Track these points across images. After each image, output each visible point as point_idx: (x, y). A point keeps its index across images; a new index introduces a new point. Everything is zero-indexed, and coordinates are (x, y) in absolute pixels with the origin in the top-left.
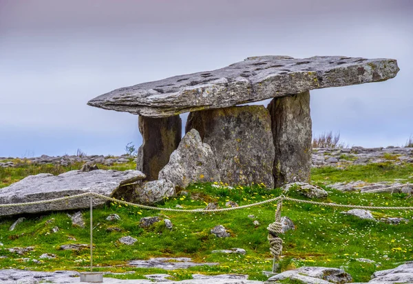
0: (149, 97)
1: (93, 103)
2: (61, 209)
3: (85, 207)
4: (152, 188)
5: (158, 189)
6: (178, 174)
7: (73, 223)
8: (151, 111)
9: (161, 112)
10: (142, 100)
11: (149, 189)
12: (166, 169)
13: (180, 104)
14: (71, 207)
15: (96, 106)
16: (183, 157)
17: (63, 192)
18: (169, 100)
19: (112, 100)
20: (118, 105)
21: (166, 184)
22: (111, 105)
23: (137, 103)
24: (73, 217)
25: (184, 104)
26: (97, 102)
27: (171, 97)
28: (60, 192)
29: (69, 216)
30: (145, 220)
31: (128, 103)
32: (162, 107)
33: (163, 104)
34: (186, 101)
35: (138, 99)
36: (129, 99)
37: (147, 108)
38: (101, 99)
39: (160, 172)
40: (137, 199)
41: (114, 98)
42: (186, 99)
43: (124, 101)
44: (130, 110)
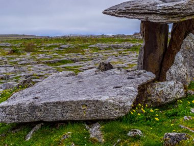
0: (158, 5)
1: (108, 12)
2: (78, 119)
3: (104, 118)
4: (163, 88)
5: (169, 90)
6: (182, 73)
7: (91, 136)
8: (159, 17)
9: (169, 18)
10: (151, 8)
11: (160, 89)
12: (173, 69)
13: (186, 11)
14: (89, 118)
15: (110, 14)
16: (185, 58)
17: (81, 101)
18: (177, 7)
19: (123, 9)
20: (130, 13)
21: (177, 85)
22: (123, 13)
23: (146, 11)
24: (91, 129)
25: (190, 11)
26: (111, 11)
27: (179, 5)
28: (78, 102)
29: (87, 127)
30: (170, 136)
31: (138, 11)
32: (170, 14)
33: (172, 11)
34: (191, 9)
35: (147, 8)
36: (139, 7)
37: (155, 15)
38: (114, 8)
39: (168, 72)
40: (149, 98)
41: (125, 7)
42: (191, 6)
43: (134, 10)
44: (139, 17)
